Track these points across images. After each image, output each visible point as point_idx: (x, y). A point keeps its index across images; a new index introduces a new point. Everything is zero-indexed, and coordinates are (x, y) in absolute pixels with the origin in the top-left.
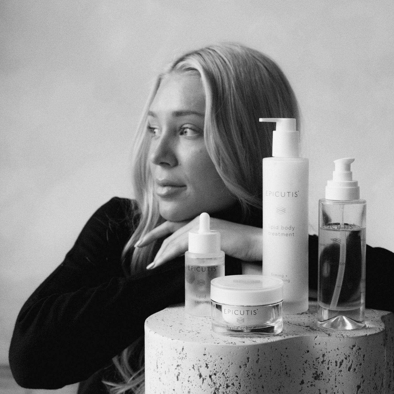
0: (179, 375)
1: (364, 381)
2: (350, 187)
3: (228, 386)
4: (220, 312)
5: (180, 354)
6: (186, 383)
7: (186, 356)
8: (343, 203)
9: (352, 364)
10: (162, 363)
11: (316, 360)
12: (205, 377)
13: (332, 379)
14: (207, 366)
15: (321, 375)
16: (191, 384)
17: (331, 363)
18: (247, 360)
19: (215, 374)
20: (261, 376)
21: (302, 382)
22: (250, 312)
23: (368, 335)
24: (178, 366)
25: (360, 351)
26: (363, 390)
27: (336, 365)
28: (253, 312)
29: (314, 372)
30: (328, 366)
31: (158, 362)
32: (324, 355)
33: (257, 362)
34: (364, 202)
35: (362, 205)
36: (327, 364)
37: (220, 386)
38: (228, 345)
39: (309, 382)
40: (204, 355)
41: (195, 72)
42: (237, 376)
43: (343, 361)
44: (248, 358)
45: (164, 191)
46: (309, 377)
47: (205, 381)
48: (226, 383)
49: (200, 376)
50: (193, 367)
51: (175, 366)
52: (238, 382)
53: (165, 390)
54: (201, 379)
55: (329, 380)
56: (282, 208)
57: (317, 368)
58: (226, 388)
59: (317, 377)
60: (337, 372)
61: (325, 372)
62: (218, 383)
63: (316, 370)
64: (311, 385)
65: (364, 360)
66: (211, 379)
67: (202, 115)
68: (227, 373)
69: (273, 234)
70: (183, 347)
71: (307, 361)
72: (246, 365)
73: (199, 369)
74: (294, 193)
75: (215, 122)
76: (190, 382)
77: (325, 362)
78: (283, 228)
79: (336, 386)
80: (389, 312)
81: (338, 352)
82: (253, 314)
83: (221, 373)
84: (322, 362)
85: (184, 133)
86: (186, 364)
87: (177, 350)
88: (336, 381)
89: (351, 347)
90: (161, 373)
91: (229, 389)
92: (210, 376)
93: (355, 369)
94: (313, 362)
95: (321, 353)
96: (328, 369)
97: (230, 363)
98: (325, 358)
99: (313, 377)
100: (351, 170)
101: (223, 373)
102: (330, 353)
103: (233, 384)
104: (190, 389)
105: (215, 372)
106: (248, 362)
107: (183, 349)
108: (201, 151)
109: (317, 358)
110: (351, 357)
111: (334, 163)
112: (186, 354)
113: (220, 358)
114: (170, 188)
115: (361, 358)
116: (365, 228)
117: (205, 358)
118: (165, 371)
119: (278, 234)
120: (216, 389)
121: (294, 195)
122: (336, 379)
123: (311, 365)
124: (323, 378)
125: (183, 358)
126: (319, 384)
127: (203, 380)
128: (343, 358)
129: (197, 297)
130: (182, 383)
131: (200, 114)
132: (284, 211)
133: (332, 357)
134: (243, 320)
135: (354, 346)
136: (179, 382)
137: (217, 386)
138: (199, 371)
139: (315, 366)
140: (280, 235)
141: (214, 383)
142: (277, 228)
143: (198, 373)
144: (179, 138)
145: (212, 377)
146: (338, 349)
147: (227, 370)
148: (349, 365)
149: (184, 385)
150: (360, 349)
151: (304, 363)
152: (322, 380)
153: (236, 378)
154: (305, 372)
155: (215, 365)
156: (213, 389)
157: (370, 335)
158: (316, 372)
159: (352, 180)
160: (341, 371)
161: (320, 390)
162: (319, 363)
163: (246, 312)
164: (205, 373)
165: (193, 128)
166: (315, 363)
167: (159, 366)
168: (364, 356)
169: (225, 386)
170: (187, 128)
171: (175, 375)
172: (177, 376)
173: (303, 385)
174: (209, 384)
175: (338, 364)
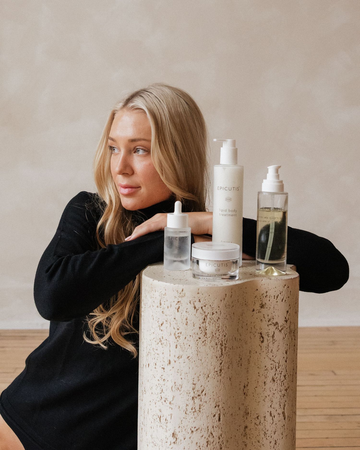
0: (179, 308)
1: (290, 308)
2: (278, 184)
3: (213, 314)
4: (198, 266)
5: (180, 294)
6: (184, 313)
7: (185, 295)
8: (273, 194)
9: (284, 297)
10: (165, 301)
11: (262, 295)
12: (198, 309)
13: (272, 307)
14: (200, 301)
15: (265, 305)
16: (188, 314)
17: (271, 297)
18: (225, 296)
19: (205, 306)
20: (233, 306)
21: (254, 310)
22: (223, 265)
23: (292, 278)
24: (178, 302)
25: (288, 288)
26: (290, 314)
27: (274, 298)
28: (225, 264)
29: (261, 303)
30: (269, 299)
31: (162, 300)
32: (267, 292)
33: (231, 296)
34: (287, 194)
35: (285, 196)
36: (269, 297)
37: (208, 314)
38: (213, 286)
39: (257, 310)
40: (198, 293)
41: (142, 111)
42: (219, 307)
43: (278, 295)
44: (226, 295)
45: (126, 191)
46: (257, 307)
47: (198, 311)
48: (212, 311)
49: (195, 308)
50: (190, 302)
51: (176, 303)
52: (220, 310)
53: (167, 319)
54: (196, 310)
55: (270, 308)
56: (229, 198)
57: (262, 300)
58: (212, 315)
59: (262, 306)
60: (275, 303)
61: (267, 302)
62: (207, 312)
63: (262, 302)
64: (259, 312)
65: (290, 294)
66: (202, 309)
67: (150, 141)
68: (212, 305)
69: (223, 215)
70: (183, 289)
71: (256, 296)
72: (224, 299)
73: (194, 303)
74: (237, 188)
75: (158, 145)
76: (187, 313)
77: (267, 296)
78: (230, 211)
79: (274, 312)
80: (293, 265)
81: (276, 289)
82: (225, 266)
83: (209, 305)
84: (266, 297)
85: (137, 152)
86: (185, 301)
87: (178, 291)
88: (274, 308)
89: (284, 286)
90: (164, 308)
91: (214, 315)
92: (202, 308)
93: (285, 300)
94: (260, 297)
95: (265, 291)
96: (269, 300)
97: (215, 298)
98: (268, 294)
99: (260, 306)
100: (279, 173)
101: (210, 305)
102: (271, 290)
103: (216, 312)
104: (187, 317)
105: (205, 305)
106: (226, 297)
107: (183, 290)
108: (150, 165)
109: (263, 294)
110: (284, 293)
111: (268, 168)
112: (185, 293)
113: (208, 295)
114: (130, 189)
115: (289, 293)
116: (287, 210)
117: (198, 295)
118: (167, 306)
119: (226, 215)
120: (205, 316)
121: (237, 189)
122: (274, 307)
123: (259, 299)
124: (266, 307)
125: (183, 297)
126: (263, 311)
127: (197, 310)
128: (279, 293)
129: (175, 257)
130: (182, 313)
131: (148, 140)
132: (230, 199)
133: (272, 293)
134: (219, 270)
135: (285, 285)
136: (179, 313)
137: (206, 314)
138: (194, 305)
139: (261, 300)
140: (228, 215)
141: (204, 312)
142: (226, 211)
143: (193, 306)
144: (133, 156)
145: (203, 308)
146: (276, 287)
147: (213, 303)
148: (282, 298)
149: (183, 315)
150: (288, 287)
151: (255, 297)
152: (266, 308)
153: (218, 308)
154: (255, 303)
155: (205, 300)
156: (204, 316)
157: (294, 278)
158: (262, 303)
159: (279, 180)
160: (277, 302)
161: (264, 315)
162: (263, 297)
163: (221, 265)
164: (198, 305)
165: (144, 149)
166: (261, 297)
167: (162, 303)
168: (291, 291)
169: (212, 313)
170: (139, 148)
171: (176, 308)
172: (178, 309)
173: (254, 312)
174: (201, 313)
175: (276, 298)
